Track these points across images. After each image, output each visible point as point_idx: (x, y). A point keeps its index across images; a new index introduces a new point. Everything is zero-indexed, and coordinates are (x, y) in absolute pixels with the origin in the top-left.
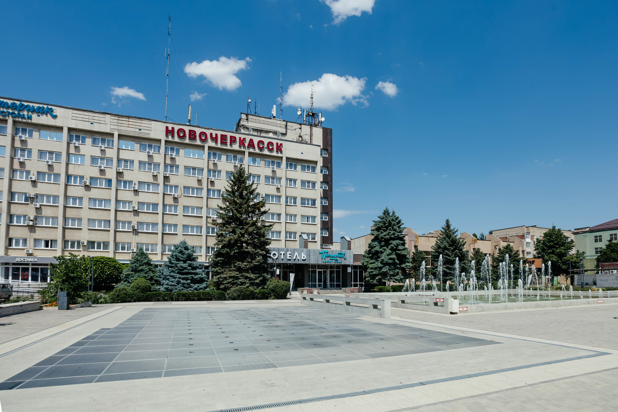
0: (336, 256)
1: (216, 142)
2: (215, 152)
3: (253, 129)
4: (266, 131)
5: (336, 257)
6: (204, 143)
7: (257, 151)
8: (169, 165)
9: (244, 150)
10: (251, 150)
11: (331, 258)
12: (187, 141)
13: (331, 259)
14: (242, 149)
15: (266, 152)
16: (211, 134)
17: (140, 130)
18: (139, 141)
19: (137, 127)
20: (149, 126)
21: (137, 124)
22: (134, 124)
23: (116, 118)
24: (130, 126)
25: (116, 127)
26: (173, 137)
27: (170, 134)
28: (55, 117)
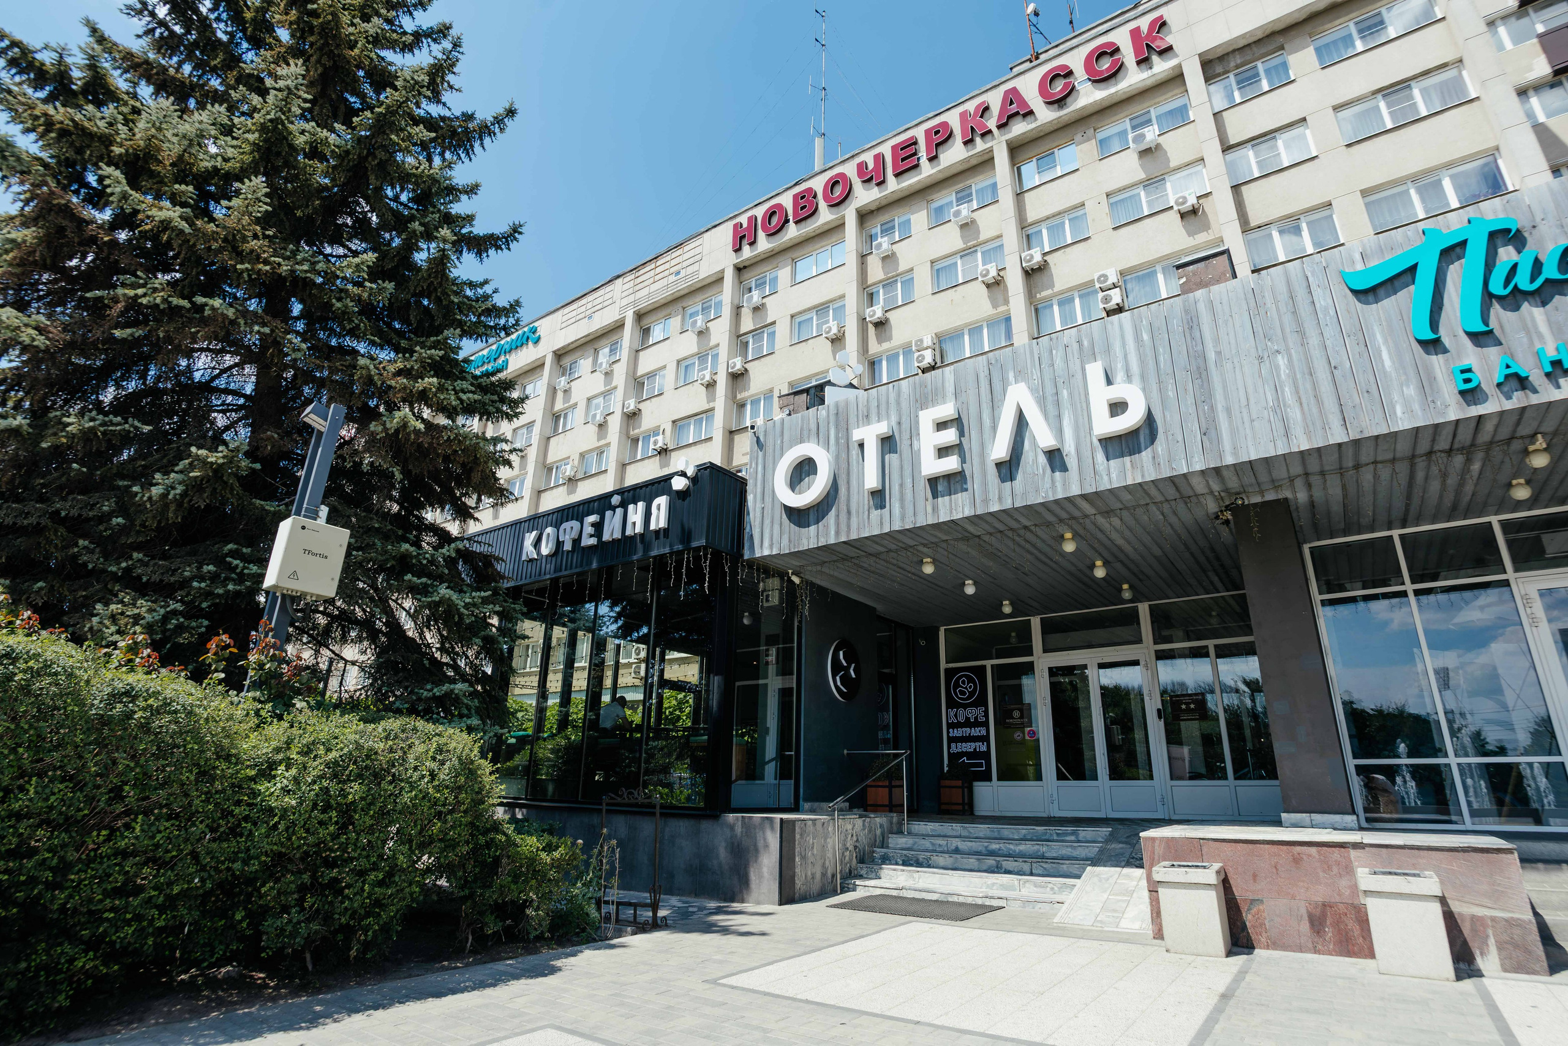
1: (881, 181)
2: (885, 217)
6: (843, 208)
7: (1044, 117)
8: (752, 334)
9: (988, 145)
10: (1019, 129)
12: (792, 232)
14: (982, 147)
15: (1087, 96)
16: (862, 167)
17: (678, 273)
18: (679, 305)
19: (672, 270)
20: (697, 251)
21: (673, 263)
22: (667, 266)
23: (633, 277)
24: (657, 278)
25: (631, 298)
26: (752, 244)
27: (745, 242)
28: (537, 341)
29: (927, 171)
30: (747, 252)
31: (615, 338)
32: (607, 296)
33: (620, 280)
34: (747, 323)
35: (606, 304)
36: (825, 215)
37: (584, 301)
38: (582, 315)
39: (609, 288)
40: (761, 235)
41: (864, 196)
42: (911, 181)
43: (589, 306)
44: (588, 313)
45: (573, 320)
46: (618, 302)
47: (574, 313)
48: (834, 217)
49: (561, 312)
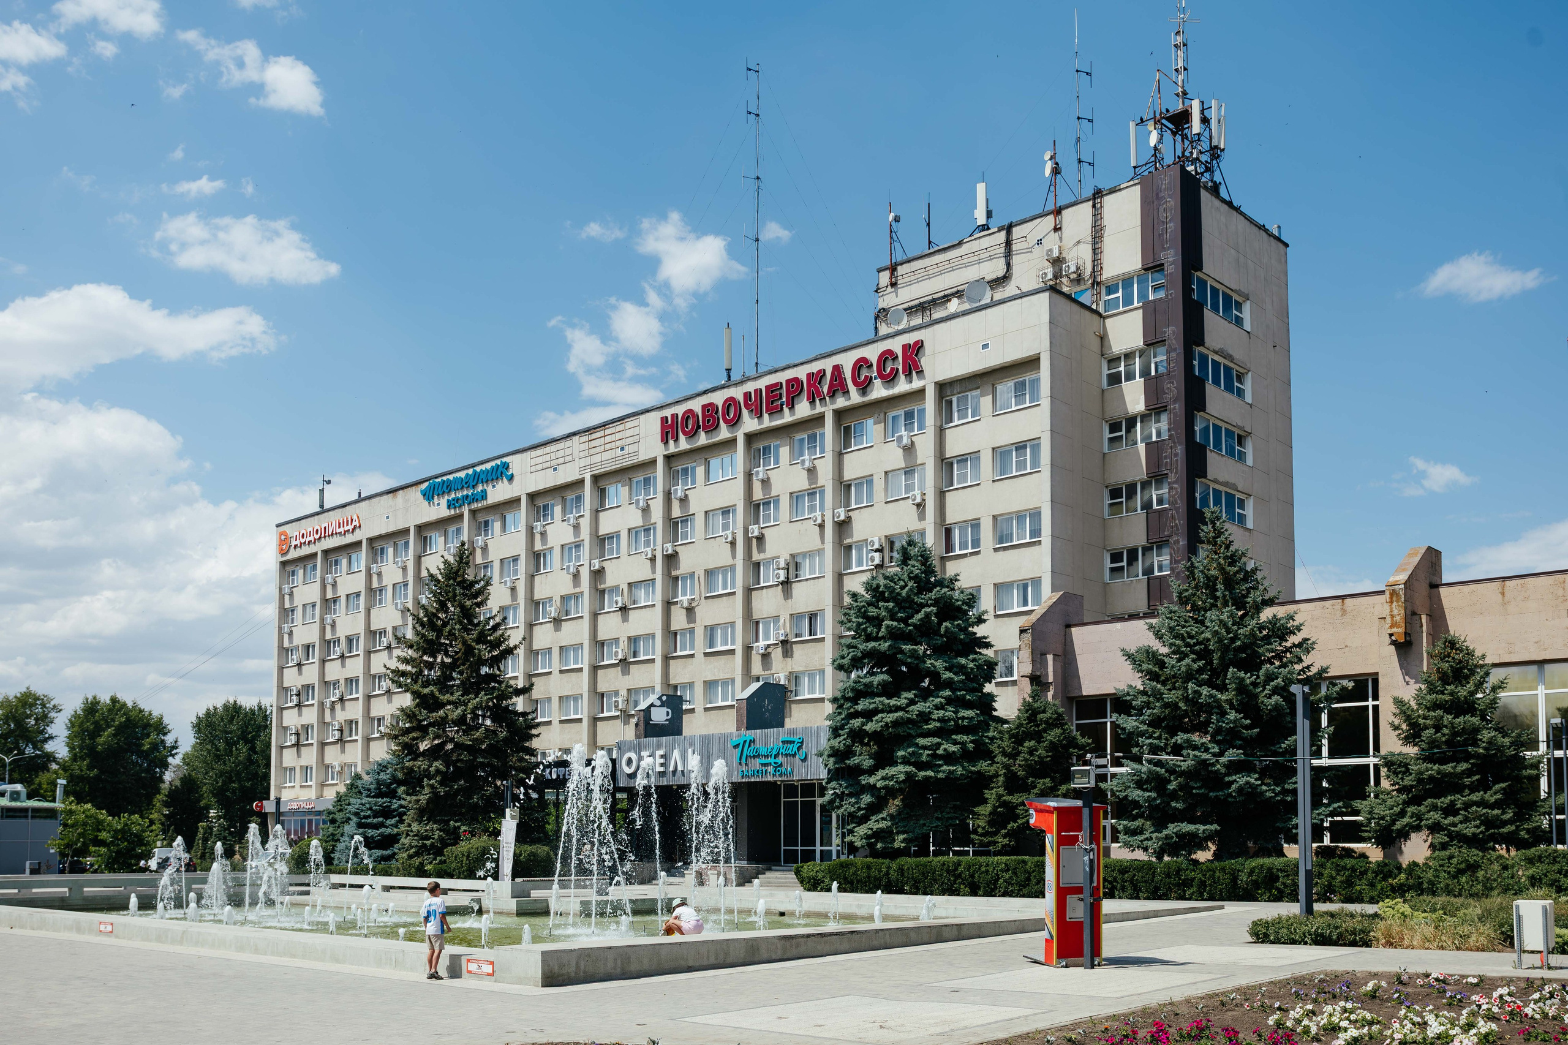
0: (774, 752)
1: (760, 416)
2: (765, 443)
3: (905, 310)
4: (945, 296)
5: (776, 756)
6: (735, 428)
7: (855, 398)
8: (679, 520)
9: (823, 410)
10: (841, 402)
11: (764, 761)
12: (703, 439)
13: (762, 765)
14: (819, 409)
15: (879, 391)
16: (747, 395)
17: (622, 449)
18: (626, 476)
19: (619, 443)
20: (636, 431)
21: (619, 436)
22: (612, 438)
23: (585, 439)
24: (608, 447)
25: (587, 461)
26: (676, 440)
27: (670, 436)
28: (511, 478)
29: (787, 418)
30: (672, 448)
31: (578, 493)
32: (568, 451)
33: (576, 438)
34: (676, 512)
35: (568, 459)
36: (724, 433)
37: (547, 449)
38: (547, 465)
39: (568, 443)
40: (682, 437)
41: (750, 424)
42: (779, 422)
43: (553, 456)
44: (553, 463)
45: (540, 467)
46: (577, 460)
47: (540, 460)
48: (731, 435)
49: (529, 453)
